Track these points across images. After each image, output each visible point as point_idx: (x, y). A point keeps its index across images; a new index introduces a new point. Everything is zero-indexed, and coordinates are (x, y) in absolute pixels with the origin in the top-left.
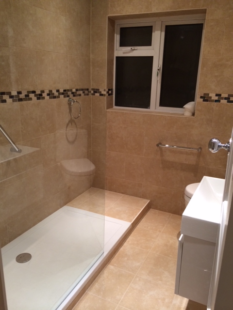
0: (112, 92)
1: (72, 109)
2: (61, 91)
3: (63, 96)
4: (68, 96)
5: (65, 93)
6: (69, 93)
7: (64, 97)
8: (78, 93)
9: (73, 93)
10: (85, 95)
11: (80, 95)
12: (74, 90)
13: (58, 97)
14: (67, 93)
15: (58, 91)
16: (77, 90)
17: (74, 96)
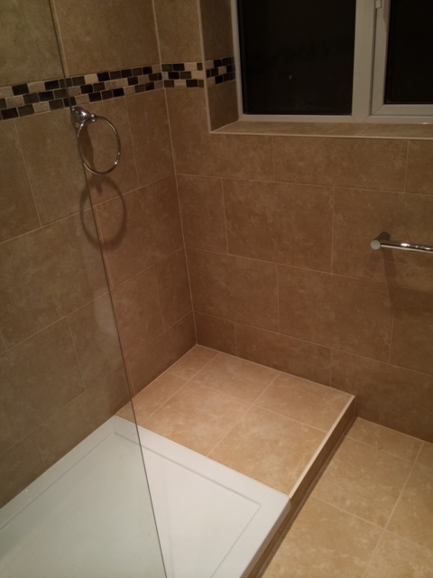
0: (231, 69)
1: (94, 143)
2: (36, 86)
3: (46, 104)
4: (70, 102)
5: (56, 92)
6: (74, 90)
7: (54, 106)
8: (110, 84)
9: (87, 89)
10: (138, 89)
11: (119, 92)
12: (91, 79)
13: (28, 110)
14: (64, 92)
15: (20, 89)
16: (103, 76)
17: (94, 97)
